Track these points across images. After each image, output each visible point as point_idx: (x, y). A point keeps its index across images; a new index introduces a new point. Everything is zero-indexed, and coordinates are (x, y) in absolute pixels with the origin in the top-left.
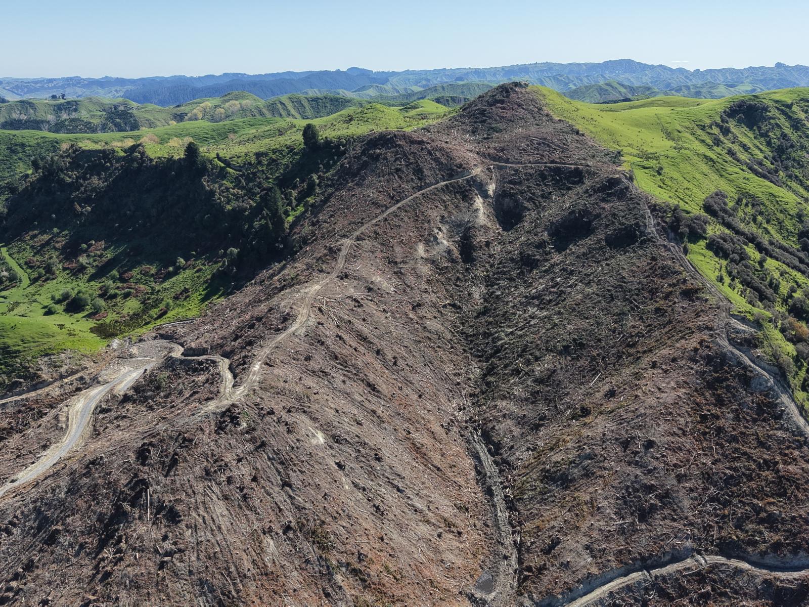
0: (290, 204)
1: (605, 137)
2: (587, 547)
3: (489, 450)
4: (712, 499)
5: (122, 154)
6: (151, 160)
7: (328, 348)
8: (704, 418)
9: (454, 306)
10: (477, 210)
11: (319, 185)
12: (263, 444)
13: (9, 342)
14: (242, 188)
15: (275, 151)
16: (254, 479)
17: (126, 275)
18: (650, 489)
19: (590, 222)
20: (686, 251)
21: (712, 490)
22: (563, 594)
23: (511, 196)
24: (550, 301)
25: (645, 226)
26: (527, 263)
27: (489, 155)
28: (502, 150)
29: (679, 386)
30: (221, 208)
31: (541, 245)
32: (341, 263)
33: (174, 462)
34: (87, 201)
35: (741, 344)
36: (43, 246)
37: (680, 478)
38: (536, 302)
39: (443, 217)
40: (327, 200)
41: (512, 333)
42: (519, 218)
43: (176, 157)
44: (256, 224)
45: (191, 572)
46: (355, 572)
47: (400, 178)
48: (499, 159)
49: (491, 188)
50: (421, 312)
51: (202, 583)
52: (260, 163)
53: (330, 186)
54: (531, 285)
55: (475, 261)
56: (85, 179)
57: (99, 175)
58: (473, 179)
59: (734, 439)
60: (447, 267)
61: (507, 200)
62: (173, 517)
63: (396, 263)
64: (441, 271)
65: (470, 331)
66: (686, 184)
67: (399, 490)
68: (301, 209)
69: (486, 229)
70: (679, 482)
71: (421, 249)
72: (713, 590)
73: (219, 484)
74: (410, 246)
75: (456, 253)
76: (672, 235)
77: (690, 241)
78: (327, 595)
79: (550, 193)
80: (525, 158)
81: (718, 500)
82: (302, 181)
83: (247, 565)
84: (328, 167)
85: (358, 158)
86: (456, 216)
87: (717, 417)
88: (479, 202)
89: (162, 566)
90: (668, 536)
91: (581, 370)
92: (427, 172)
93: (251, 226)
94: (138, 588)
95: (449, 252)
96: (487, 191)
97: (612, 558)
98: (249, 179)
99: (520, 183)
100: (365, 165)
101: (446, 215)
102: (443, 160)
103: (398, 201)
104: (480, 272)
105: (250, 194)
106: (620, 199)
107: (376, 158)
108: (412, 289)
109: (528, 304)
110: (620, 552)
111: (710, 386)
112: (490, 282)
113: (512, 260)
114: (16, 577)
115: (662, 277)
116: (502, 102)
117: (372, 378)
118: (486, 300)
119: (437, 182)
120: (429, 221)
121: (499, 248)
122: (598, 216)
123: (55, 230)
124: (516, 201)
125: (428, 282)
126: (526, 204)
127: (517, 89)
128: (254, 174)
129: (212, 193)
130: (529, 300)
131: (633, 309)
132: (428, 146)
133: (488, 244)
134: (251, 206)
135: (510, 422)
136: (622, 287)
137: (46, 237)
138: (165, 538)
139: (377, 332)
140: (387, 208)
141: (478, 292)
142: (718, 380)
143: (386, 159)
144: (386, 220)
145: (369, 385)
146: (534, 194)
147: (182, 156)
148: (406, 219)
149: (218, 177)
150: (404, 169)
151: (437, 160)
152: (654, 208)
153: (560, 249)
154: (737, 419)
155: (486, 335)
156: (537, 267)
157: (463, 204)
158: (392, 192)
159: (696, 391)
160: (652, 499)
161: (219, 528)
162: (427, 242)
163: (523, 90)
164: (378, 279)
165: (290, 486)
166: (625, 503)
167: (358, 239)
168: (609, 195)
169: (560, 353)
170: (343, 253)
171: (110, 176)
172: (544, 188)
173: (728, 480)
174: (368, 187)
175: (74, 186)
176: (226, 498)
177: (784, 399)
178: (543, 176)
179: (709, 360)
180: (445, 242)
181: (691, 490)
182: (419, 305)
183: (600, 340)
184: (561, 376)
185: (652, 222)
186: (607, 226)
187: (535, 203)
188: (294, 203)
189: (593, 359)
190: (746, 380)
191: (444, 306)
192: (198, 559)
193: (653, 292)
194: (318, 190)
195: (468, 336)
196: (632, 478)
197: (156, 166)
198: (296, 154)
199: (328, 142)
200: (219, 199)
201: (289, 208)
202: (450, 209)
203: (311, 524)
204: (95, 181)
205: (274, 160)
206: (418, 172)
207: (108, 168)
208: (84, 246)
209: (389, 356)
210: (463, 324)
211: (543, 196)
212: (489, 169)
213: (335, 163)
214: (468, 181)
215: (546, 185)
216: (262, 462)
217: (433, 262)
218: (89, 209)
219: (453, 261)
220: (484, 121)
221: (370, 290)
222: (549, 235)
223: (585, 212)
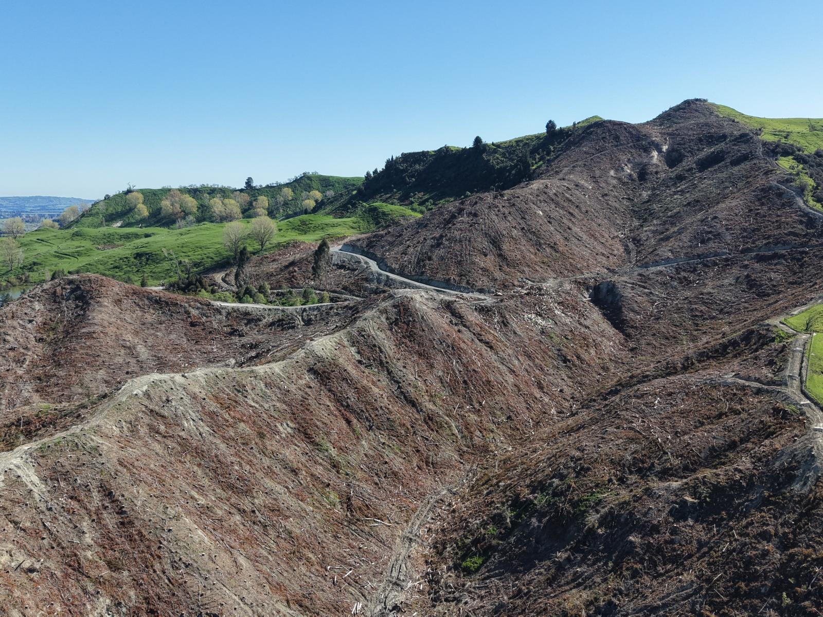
0: (535, 160)
1: (756, 125)
2: (670, 250)
3: (634, 244)
4: (743, 237)
5: (433, 153)
6: (452, 151)
7: (549, 196)
8: (750, 211)
9: (629, 199)
10: (653, 156)
11: (553, 151)
12: (514, 205)
13: (385, 210)
14: (506, 158)
15: (527, 139)
16: (510, 213)
17: (437, 203)
18: (710, 232)
19: (723, 157)
20: (776, 160)
21: (745, 234)
22: (653, 263)
23: (677, 150)
24: (688, 192)
25: (756, 152)
26: (680, 178)
27: (667, 133)
28: (677, 130)
29: (741, 200)
30: (493, 166)
31: (690, 169)
32: (561, 175)
33: (476, 203)
34: (413, 176)
35: (783, 182)
36: (387, 199)
37: (727, 229)
38: (680, 193)
39: (629, 159)
40: (557, 157)
41: (661, 207)
42: (681, 161)
43: (468, 147)
44: (513, 172)
45: (482, 230)
46: (552, 247)
47: (604, 141)
48: (674, 134)
49: (665, 148)
50: (606, 198)
51: (486, 234)
52: (518, 145)
53: (560, 151)
54: (679, 187)
55: (646, 180)
56: (411, 166)
57: (419, 164)
58: (653, 142)
59: (765, 216)
60: (628, 182)
61: (674, 153)
62: (475, 215)
63: (595, 177)
64: (624, 184)
65: (637, 209)
66: (807, 145)
67: (578, 239)
68: (541, 162)
69: (657, 166)
70: (727, 231)
71: (612, 173)
72: (732, 263)
73: (494, 211)
74: (606, 171)
75: (635, 176)
76: (772, 154)
77: (781, 156)
78: (538, 250)
79: (704, 148)
80: (690, 133)
81: (747, 237)
82: (543, 151)
83: (504, 232)
84: (559, 143)
85: (580, 135)
86: (638, 160)
87: (758, 209)
88: (655, 154)
89: (471, 226)
90: (714, 248)
91: (695, 211)
92: (621, 138)
93: (510, 173)
94: (462, 230)
95: (630, 175)
96: (661, 149)
97: (682, 254)
98: (510, 153)
99: (684, 144)
100: (584, 137)
101: (631, 158)
102: (634, 132)
103: (601, 152)
104: (649, 185)
105: (512, 160)
106: (745, 143)
107: (591, 133)
108: (603, 188)
109: (675, 194)
110: (687, 253)
111: (759, 200)
112: (654, 189)
113: (671, 178)
114: (412, 235)
115: (756, 171)
116: (684, 109)
117: (571, 211)
118: (649, 197)
119: (629, 143)
120: (619, 161)
121: (664, 175)
122: (729, 152)
123: (395, 190)
124: (680, 153)
125: (614, 187)
126: (686, 154)
127: (697, 102)
128: (514, 151)
129: (489, 160)
130: (675, 193)
131: (734, 185)
132: (625, 126)
133: (657, 173)
134: (511, 165)
135: (648, 233)
136: (730, 177)
137: (388, 195)
138: (472, 220)
139: (578, 201)
140: (593, 154)
141: (645, 194)
142: (764, 197)
143: (597, 133)
144: (592, 159)
145: (570, 213)
146: (693, 149)
147: (471, 146)
148: (605, 159)
149: (492, 153)
150: (608, 137)
151: (630, 133)
152: (765, 144)
153: (700, 171)
154: (770, 209)
155: (646, 210)
156: (685, 179)
157: (643, 154)
158: (597, 148)
159: (751, 202)
160: (710, 236)
161: (494, 221)
162: (617, 170)
163: (702, 103)
164: (582, 182)
165: (525, 219)
166: (695, 238)
167: (573, 167)
168: (738, 142)
169: (685, 206)
170: (564, 172)
171: (426, 164)
172: (700, 146)
173: (754, 230)
174: (583, 147)
175: (405, 171)
176: (497, 215)
177: (798, 199)
178: (700, 140)
179: (763, 190)
180: (629, 171)
181: (733, 234)
182: (606, 195)
183: (709, 198)
184: (682, 213)
185: (761, 150)
186: (733, 156)
187: (692, 154)
188: (537, 160)
189: (704, 205)
190: (780, 195)
191: (623, 198)
192: (485, 227)
193: (747, 178)
194: (552, 153)
195: (635, 211)
196: (702, 229)
197: (455, 154)
198: (541, 139)
199: (561, 130)
200: (493, 163)
201: (534, 162)
202: (635, 156)
203: (534, 230)
204: (417, 167)
205: (526, 143)
206: (617, 138)
207: (425, 161)
208: (412, 194)
209: (584, 210)
210: (633, 206)
211: (698, 150)
212: (665, 139)
213: (564, 140)
214: (649, 143)
215: (701, 144)
216: (513, 210)
217: (619, 179)
218: (414, 179)
219: (633, 180)
220: (670, 119)
221: (577, 186)
222: (696, 165)
223: (722, 151)
